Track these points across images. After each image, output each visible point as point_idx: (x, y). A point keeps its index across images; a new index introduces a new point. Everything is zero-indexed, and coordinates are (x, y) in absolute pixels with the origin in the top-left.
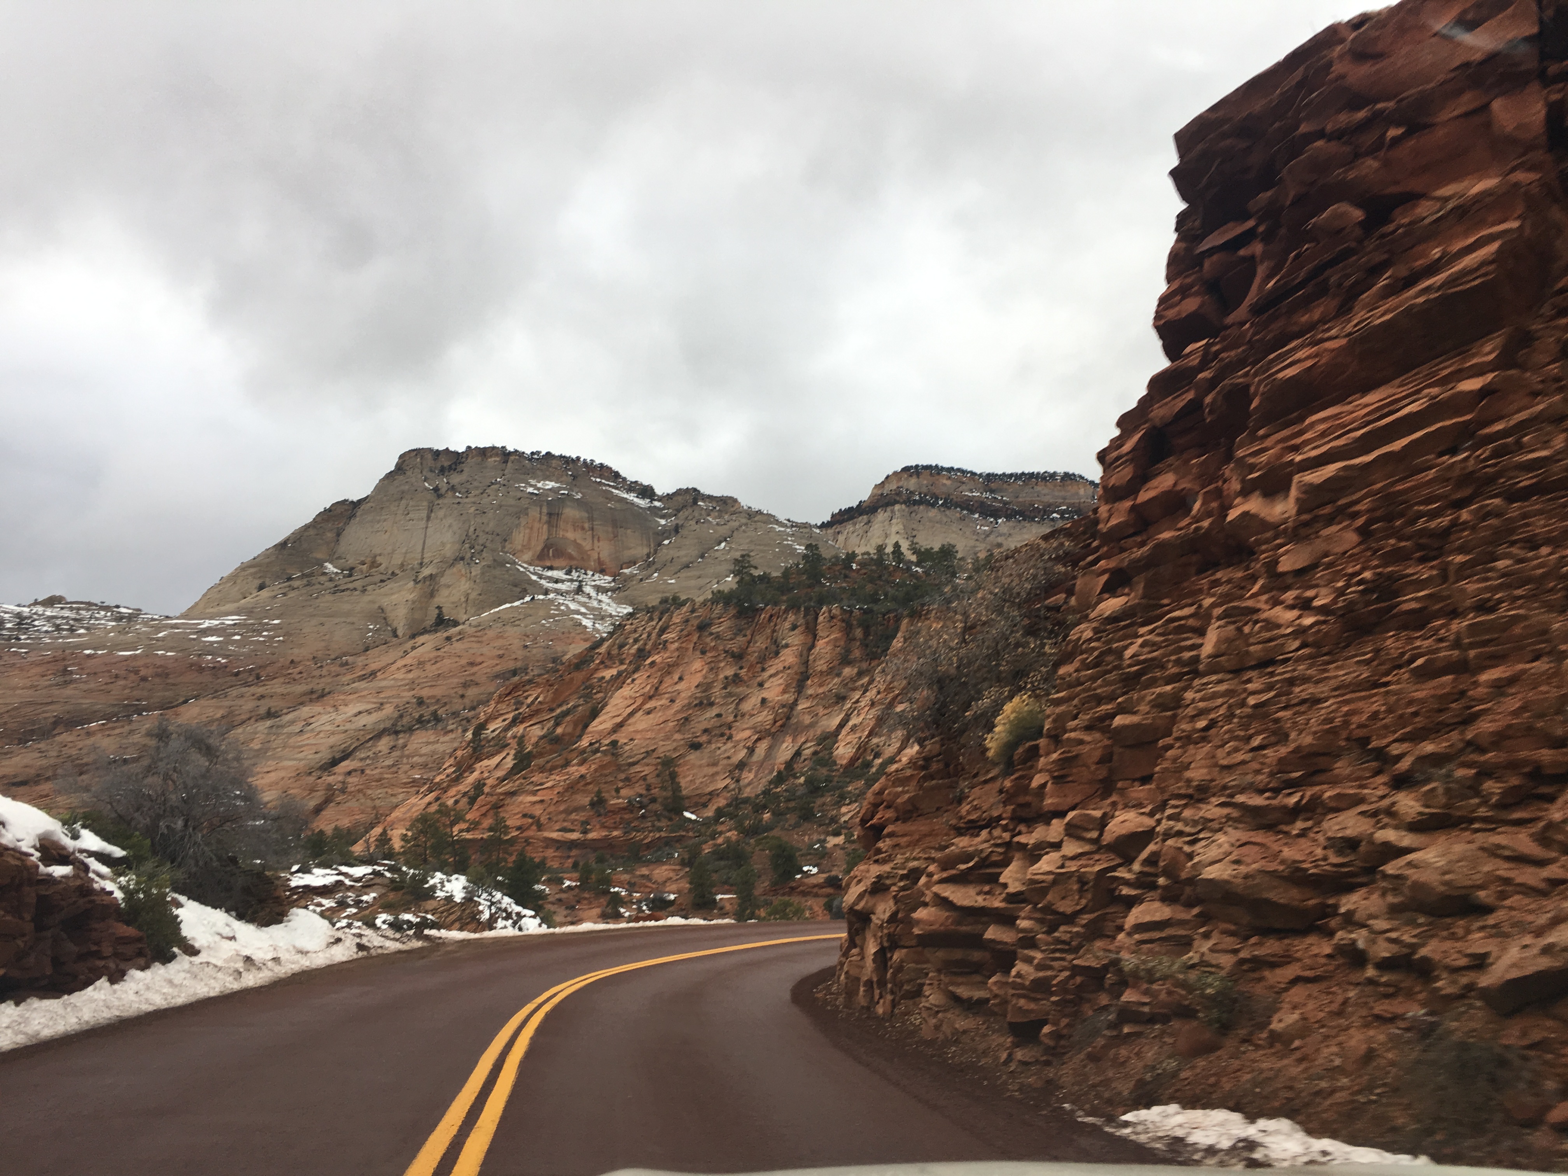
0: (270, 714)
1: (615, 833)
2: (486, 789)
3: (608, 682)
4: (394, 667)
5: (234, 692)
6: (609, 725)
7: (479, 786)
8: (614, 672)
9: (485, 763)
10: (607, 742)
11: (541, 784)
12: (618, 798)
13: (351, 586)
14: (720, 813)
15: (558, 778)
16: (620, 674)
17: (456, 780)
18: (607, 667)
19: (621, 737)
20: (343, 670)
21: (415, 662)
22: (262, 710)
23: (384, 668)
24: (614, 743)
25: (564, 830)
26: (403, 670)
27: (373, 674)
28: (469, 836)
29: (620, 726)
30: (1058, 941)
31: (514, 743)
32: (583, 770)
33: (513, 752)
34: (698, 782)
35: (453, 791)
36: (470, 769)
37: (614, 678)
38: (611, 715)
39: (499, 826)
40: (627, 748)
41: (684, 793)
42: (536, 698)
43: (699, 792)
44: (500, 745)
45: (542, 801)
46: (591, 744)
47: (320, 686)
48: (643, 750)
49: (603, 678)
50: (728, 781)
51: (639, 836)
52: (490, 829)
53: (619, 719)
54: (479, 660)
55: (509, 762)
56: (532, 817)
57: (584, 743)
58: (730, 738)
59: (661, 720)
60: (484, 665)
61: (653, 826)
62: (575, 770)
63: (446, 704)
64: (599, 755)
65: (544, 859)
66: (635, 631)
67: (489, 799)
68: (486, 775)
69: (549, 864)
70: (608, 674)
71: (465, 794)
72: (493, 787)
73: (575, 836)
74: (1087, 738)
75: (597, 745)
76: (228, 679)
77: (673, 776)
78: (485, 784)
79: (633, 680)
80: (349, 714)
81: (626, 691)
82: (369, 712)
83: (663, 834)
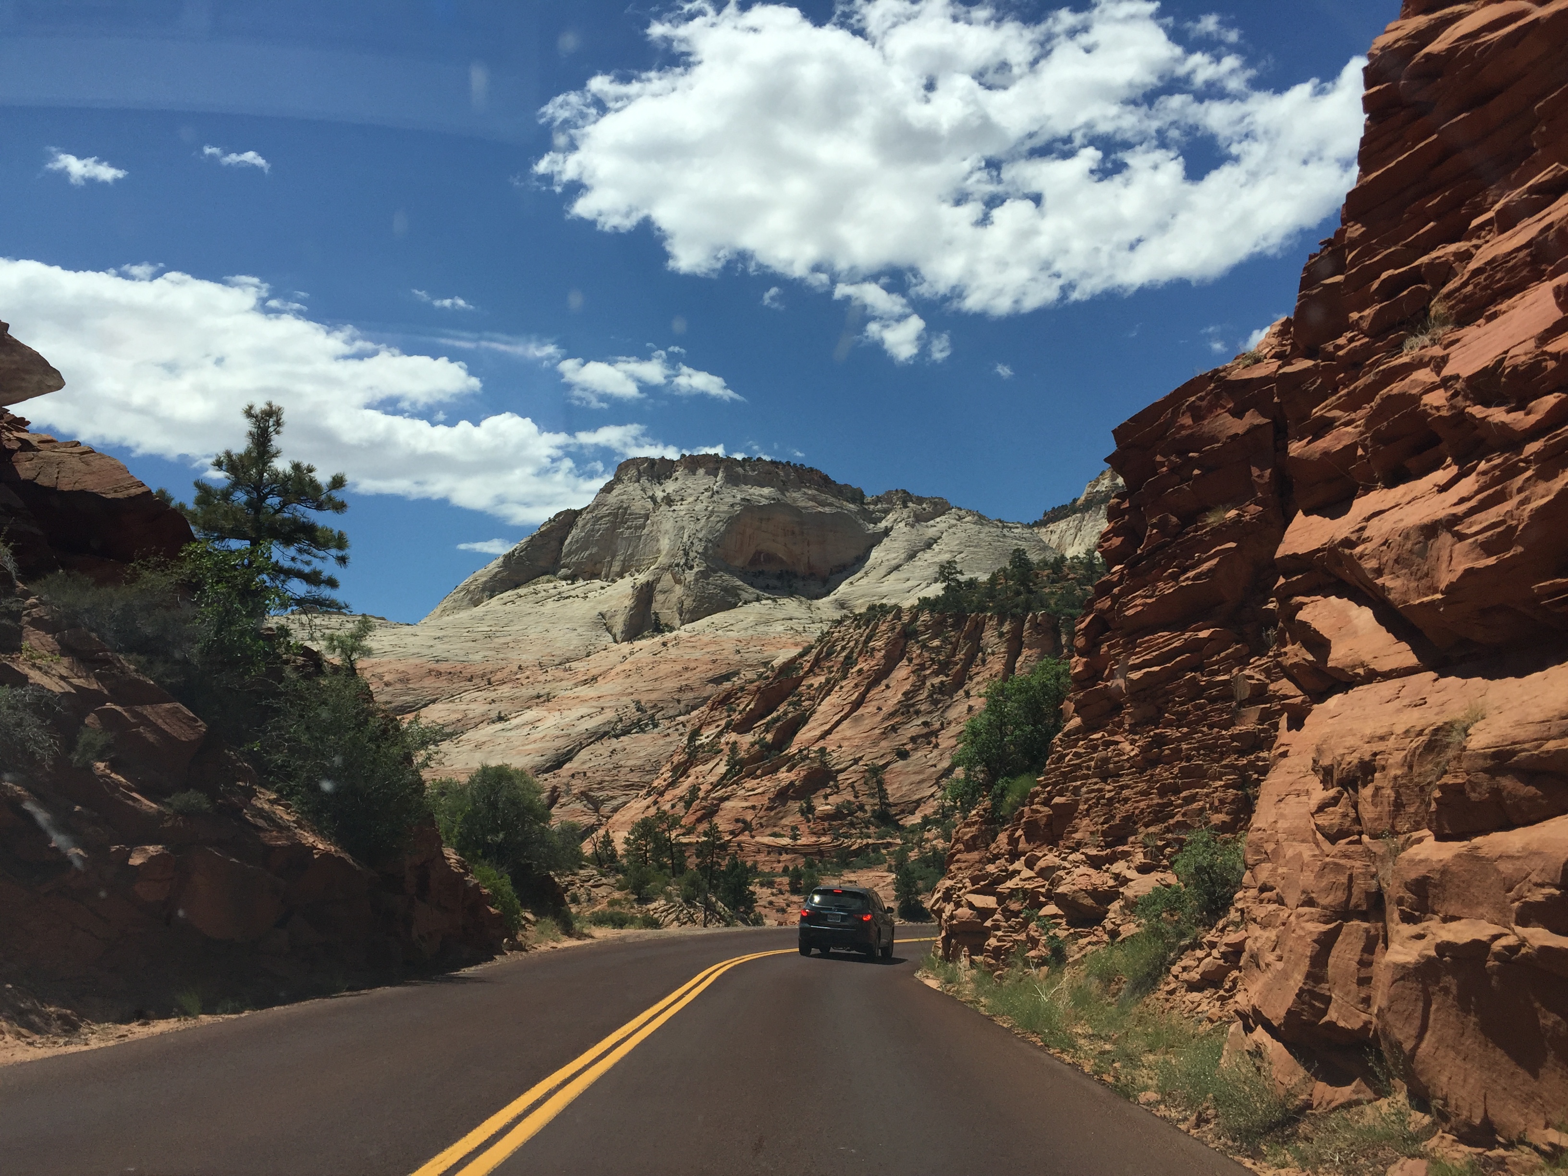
0: (501, 719)
1: (823, 839)
2: (701, 794)
3: (816, 689)
4: (613, 672)
5: (467, 696)
6: (817, 733)
7: (694, 790)
8: (822, 679)
9: (700, 768)
10: (815, 748)
11: (753, 790)
12: (827, 804)
13: (573, 593)
14: (926, 821)
15: (768, 784)
16: (828, 681)
17: (672, 784)
18: (816, 675)
19: (830, 743)
20: (566, 675)
21: (633, 668)
22: (494, 715)
23: (605, 672)
24: (823, 750)
25: (775, 835)
26: (623, 675)
27: (594, 679)
28: (684, 840)
29: (828, 732)
30: (1010, 926)
31: (726, 750)
32: (792, 776)
33: (726, 758)
34: (904, 789)
35: (668, 796)
36: (685, 773)
37: (821, 687)
38: (819, 722)
39: (713, 832)
40: (835, 755)
41: (891, 800)
42: (747, 705)
43: (906, 799)
44: (714, 750)
45: (753, 807)
46: (800, 751)
47: (547, 690)
48: (852, 757)
49: (812, 685)
50: (933, 790)
51: (847, 842)
52: (705, 834)
53: (827, 727)
54: (692, 665)
55: (722, 769)
56: (744, 822)
57: (793, 750)
58: (936, 746)
59: (869, 728)
60: (698, 670)
61: (862, 833)
62: (784, 776)
63: (662, 709)
64: (808, 761)
65: (756, 863)
66: (843, 639)
67: (704, 803)
68: (701, 780)
69: (761, 867)
70: (817, 681)
71: (681, 798)
72: (708, 792)
73: (786, 841)
74: (1042, 809)
75: (805, 752)
76: (462, 684)
77: (880, 783)
78: (700, 789)
79: (841, 687)
80: (572, 718)
81: (833, 699)
82: (590, 716)
83: (870, 841)
